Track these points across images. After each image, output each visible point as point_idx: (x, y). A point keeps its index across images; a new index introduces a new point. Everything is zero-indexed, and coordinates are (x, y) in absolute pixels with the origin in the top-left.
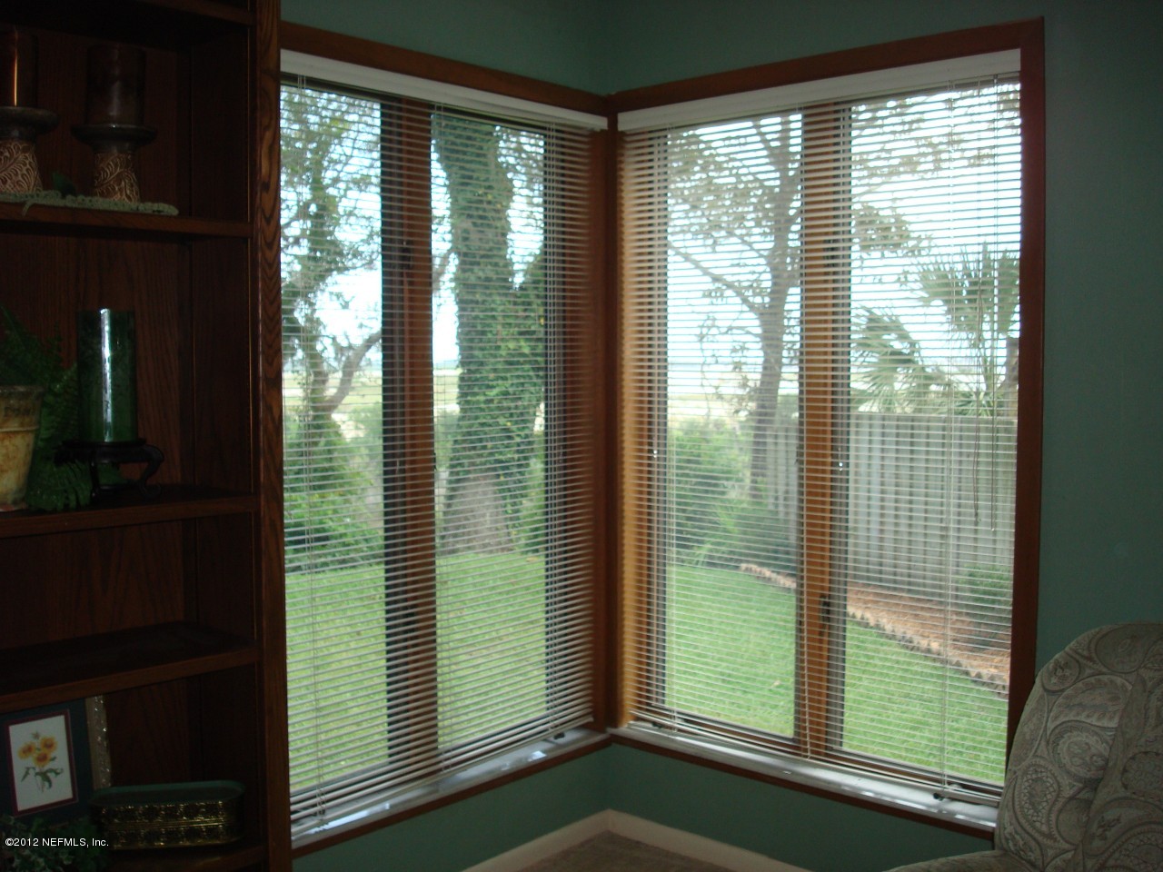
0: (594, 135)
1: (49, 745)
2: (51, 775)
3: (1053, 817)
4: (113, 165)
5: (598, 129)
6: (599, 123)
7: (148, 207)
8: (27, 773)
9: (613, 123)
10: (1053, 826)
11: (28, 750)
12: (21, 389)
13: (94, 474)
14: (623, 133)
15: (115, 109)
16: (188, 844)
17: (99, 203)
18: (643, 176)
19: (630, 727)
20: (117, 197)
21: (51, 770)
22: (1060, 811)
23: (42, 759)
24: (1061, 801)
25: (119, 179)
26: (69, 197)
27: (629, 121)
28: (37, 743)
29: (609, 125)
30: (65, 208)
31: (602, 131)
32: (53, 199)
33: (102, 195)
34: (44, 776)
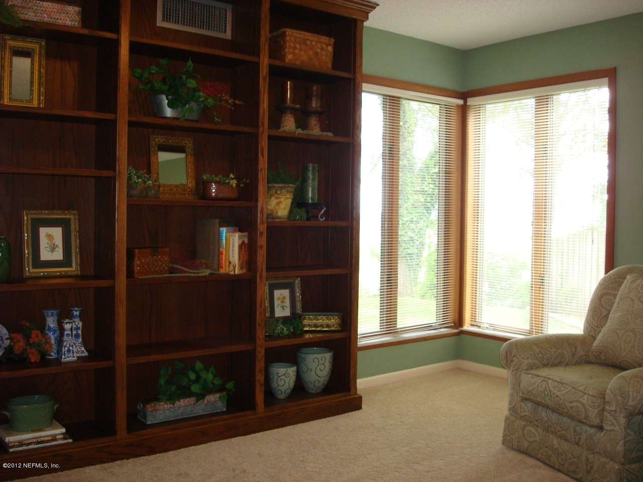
0: (458, 106)
1: (284, 298)
2: (285, 307)
3: (599, 322)
4: (313, 121)
5: (460, 104)
6: (461, 102)
7: (325, 134)
8: (278, 306)
9: (465, 102)
10: (599, 323)
11: (279, 299)
12: (291, 185)
13: (307, 212)
14: (469, 105)
15: (315, 104)
16: (327, 329)
17: (310, 132)
18: (476, 116)
19: (467, 327)
20: (315, 131)
21: (284, 306)
22: (601, 319)
23: (282, 302)
24: (602, 316)
25: (315, 125)
26: (305, 131)
27: (471, 101)
28: (281, 297)
29: (464, 103)
30: (303, 134)
31: (461, 105)
32: (300, 131)
33: (310, 130)
34: (283, 307)
